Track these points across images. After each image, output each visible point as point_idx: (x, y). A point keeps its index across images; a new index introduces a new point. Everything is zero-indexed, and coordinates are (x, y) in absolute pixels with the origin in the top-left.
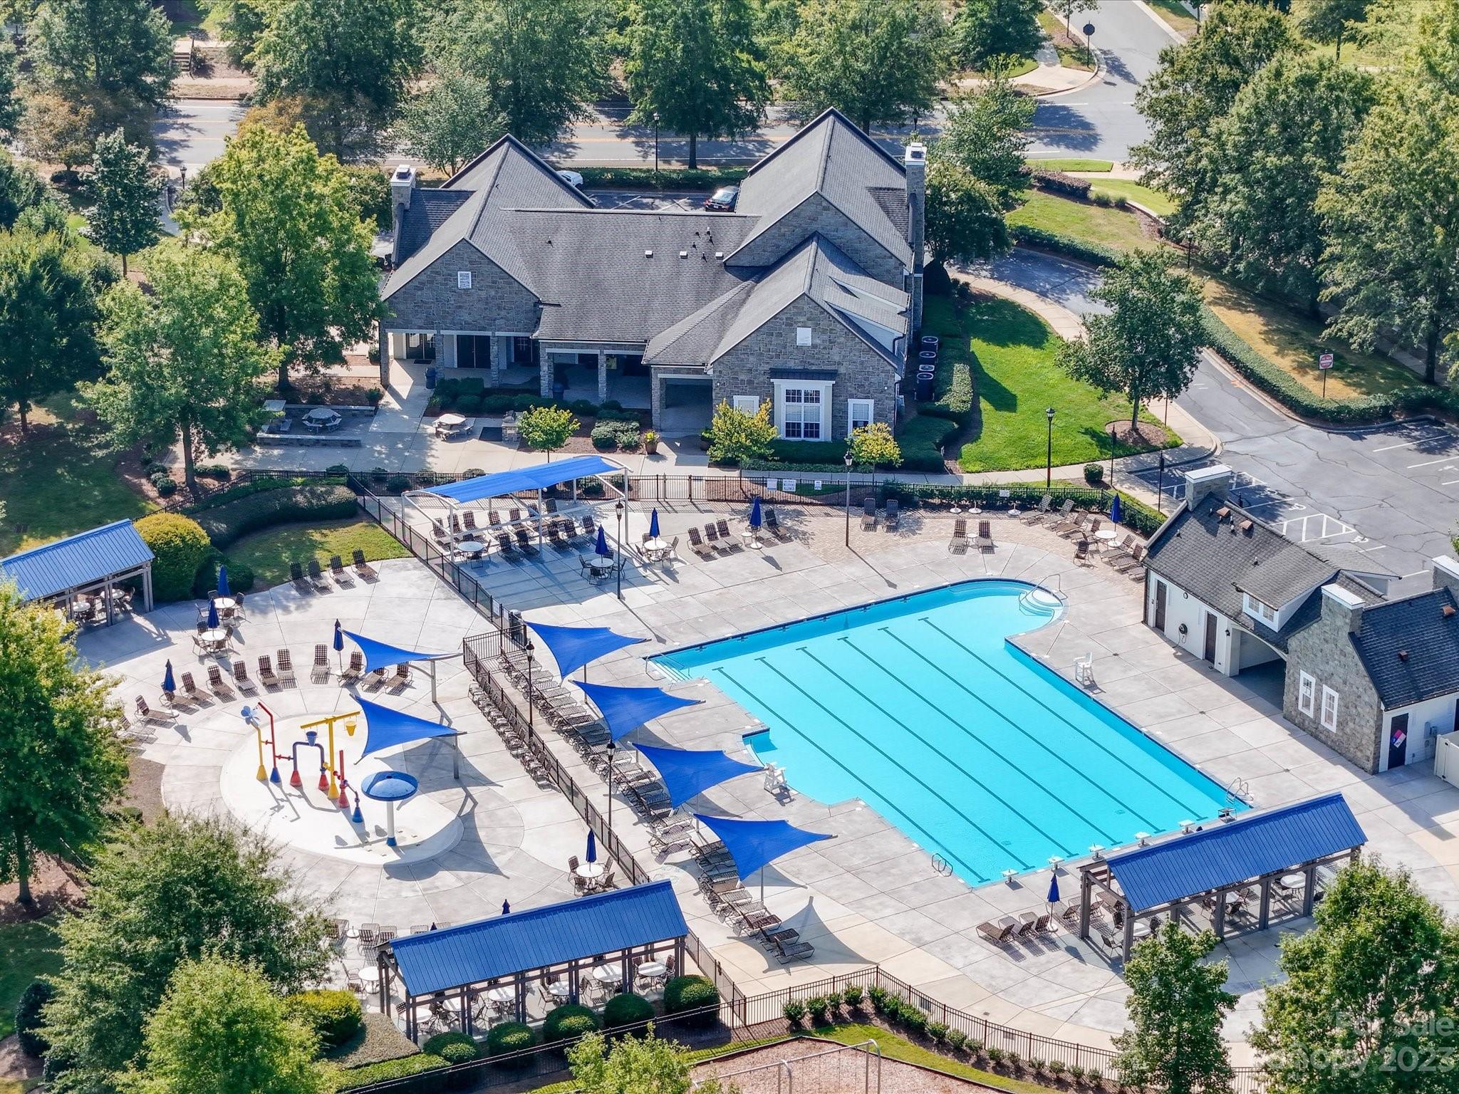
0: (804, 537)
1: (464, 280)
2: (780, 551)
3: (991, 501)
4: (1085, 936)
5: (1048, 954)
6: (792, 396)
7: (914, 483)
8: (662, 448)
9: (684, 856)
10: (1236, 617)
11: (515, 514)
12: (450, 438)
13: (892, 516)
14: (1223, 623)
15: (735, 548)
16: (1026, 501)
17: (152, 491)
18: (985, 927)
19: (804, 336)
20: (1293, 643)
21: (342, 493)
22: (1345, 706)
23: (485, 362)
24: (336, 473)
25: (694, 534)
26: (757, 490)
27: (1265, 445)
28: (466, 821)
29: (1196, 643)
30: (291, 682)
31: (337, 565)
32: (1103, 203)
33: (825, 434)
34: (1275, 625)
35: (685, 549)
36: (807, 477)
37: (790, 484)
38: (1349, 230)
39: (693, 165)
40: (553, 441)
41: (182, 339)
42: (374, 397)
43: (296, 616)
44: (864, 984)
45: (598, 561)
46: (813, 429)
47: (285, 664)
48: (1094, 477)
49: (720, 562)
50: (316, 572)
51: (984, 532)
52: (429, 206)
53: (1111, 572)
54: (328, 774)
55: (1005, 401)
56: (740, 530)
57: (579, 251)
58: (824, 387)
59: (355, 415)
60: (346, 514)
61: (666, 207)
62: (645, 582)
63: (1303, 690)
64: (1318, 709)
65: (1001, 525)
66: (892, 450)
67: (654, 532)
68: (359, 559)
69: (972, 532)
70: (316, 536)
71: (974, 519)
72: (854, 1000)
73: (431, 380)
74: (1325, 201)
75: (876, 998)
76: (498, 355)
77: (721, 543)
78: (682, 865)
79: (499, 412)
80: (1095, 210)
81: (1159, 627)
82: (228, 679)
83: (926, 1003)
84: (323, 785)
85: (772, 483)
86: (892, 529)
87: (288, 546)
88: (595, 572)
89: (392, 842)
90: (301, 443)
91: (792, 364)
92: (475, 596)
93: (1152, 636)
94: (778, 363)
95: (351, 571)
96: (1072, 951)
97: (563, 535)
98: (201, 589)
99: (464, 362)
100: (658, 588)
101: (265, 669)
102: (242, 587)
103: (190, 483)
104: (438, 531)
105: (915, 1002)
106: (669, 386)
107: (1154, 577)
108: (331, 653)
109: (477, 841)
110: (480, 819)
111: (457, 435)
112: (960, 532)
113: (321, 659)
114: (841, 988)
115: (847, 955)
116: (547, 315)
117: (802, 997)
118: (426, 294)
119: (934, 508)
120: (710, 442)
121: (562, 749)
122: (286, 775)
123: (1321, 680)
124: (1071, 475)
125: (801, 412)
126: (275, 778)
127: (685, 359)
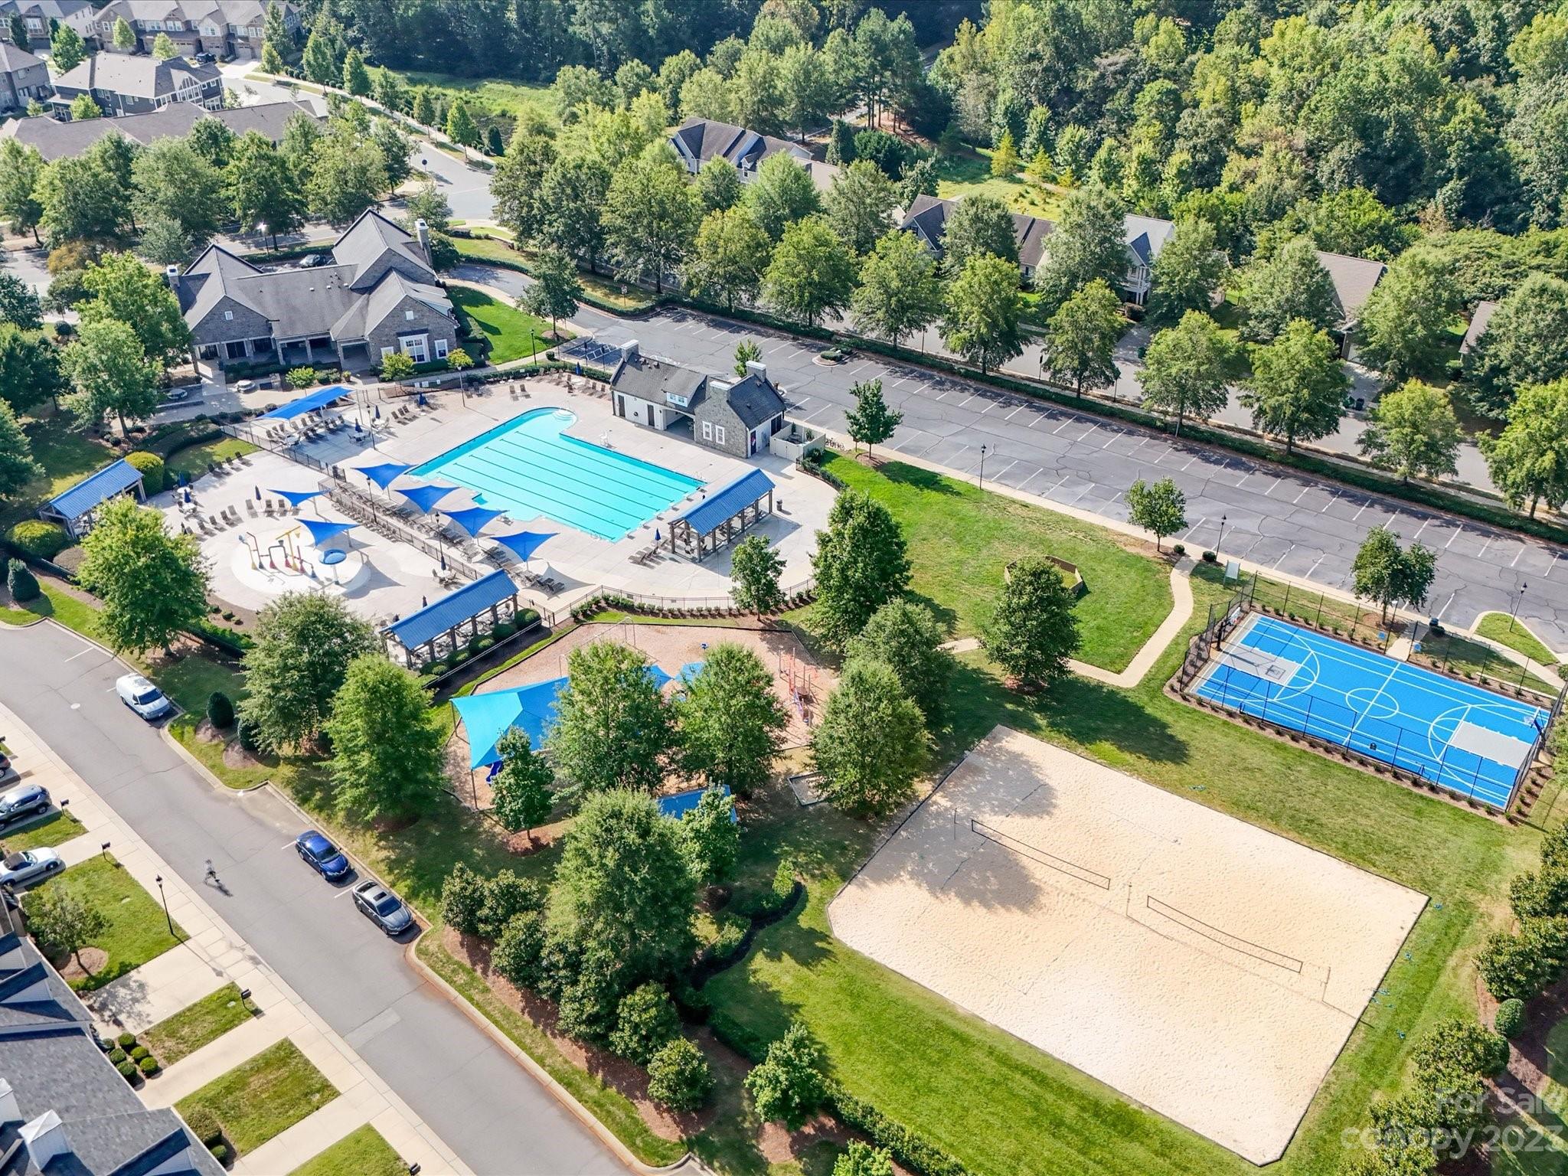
0: (442, 406)
1: (229, 315)
2: (434, 414)
3: (517, 375)
4: (674, 552)
5: (663, 563)
6: (409, 344)
7: (479, 373)
8: (352, 379)
9: (479, 557)
10: (665, 404)
11: (303, 421)
12: (246, 392)
13: (477, 390)
14: (657, 408)
15: (415, 417)
16: (533, 372)
17: (109, 445)
18: (631, 558)
19: (410, 315)
20: (697, 410)
21: (212, 427)
22: (728, 432)
23: (243, 354)
24: (201, 418)
25: (394, 414)
26: (410, 389)
27: (611, 330)
28: (368, 565)
29: (645, 419)
30: (239, 520)
31: (229, 461)
32: (479, 238)
33: (427, 359)
34: (686, 404)
35: (393, 422)
36: (432, 379)
37: (426, 384)
38: (619, 230)
39: (276, 249)
40: (308, 384)
41: (112, 368)
42: (198, 380)
43: (221, 489)
44: (599, 594)
45: (357, 435)
46: (421, 358)
47: (233, 513)
48: (551, 357)
49: (411, 424)
50: (219, 465)
51: (523, 390)
52: (190, 283)
53: (586, 396)
54: (290, 559)
55: (495, 331)
56: (413, 408)
57: (277, 293)
58: (423, 337)
59: (191, 389)
60: (218, 436)
61: (280, 270)
62: (382, 440)
63: (705, 429)
64: (714, 436)
65: (529, 383)
66: (469, 360)
67: (378, 416)
68: (238, 455)
69: (518, 391)
70: (208, 450)
71: (517, 385)
72: (597, 603)
73: (221, 367)
74: (604, 220)
75: (606, 599)
76: (249, 350)
77: (407, 415)
78: (481, 562)
79: (266, 375)
80: (476, 241)
81: (622, 415)
82: (209, 526)
83: (630, 596)
84: (288, 564)
85: (417, 385)
86: (480, 395)
87: (196, 457)
88: (359, 440)
89: (337, 583)
90: (172, 408)
91: (407, 329)
92: (309, 462)
93: (621, 420)
94: (399, 330)
95: (236, 462)
96: (672, 559)
97: (331, 426)
98: (169, 486)
99: (232, 355)
100: (390, 441)
101: (225, 517)
102: (187, 480)
103: (127, 437)
104: (269, 434)
105: (625, 596)
106: (345, 349)
107: (616, 394)
108: (255, 502)
109: (379, 573)
110: (374, 563)
111: (249, 390)
112: (513, 392)
113: (250, 507)
114: (590, 599)
115: (578, 584)
116: (274, 325)
117: (576, 606)
118: (211, 326)
119: (492, 383)
120: (382, 371)
121: (395, 522)
122: (266, 562)
123: (714, 424)
124: (542, 357)
125: (416, 350)
126: (261, 566)
127: (352, 335)
